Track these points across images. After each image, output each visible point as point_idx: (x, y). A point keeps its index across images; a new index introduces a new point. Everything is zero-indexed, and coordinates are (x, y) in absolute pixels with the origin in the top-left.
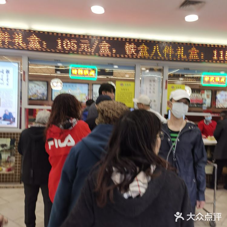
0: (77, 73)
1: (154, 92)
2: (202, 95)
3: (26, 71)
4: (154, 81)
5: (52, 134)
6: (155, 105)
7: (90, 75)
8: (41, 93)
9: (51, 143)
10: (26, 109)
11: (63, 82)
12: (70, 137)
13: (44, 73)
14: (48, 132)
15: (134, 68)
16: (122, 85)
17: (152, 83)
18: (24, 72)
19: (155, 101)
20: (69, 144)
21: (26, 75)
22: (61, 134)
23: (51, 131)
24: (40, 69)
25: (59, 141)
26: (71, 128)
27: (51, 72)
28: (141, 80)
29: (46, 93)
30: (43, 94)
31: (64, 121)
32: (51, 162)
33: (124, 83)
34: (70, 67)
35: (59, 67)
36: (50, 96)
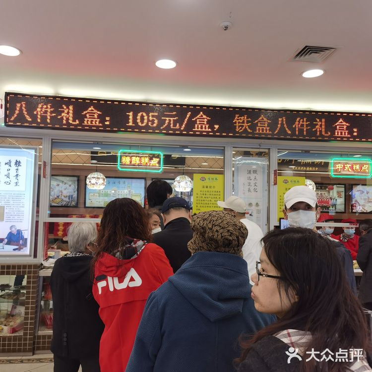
0: (131, 162)
1: (255, 190)
2: (329, 192)
3: (48, 161)
4: (255, 172)
5: (103, 268)
6: (258, 212)
7: (151, 165)
8: (68, 195)
9: (101, 284)
10: (45, 223)
11: (106, 177)
12: (133, 273)
13: (73, 162)
14: (97, 264)
15: (222, 152)
16: (203, 179)
17: (253, 176)
18: (45, 163)
19: (257, 205)
20: (132, 285)
21: (47, 167)
22: (118, 267)
23: (101, 264)
24: (67, 155)
25: (116, 280)
26: (135, 256)
27: (85, 160)
28: (233, 172)
29: (75, 195)
30: (70, 197)
31: (123, 245)
32: (104, 317)
33: (207, 176)
34: (119, 153)
35: (96, 153)
36: (82, 201)
